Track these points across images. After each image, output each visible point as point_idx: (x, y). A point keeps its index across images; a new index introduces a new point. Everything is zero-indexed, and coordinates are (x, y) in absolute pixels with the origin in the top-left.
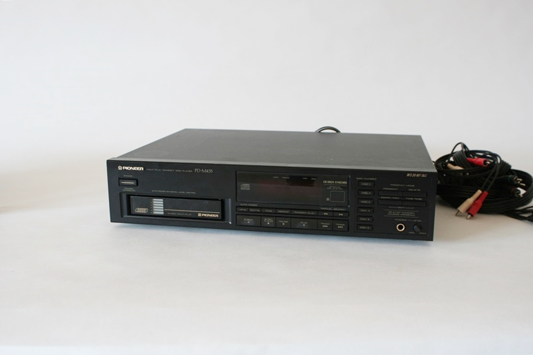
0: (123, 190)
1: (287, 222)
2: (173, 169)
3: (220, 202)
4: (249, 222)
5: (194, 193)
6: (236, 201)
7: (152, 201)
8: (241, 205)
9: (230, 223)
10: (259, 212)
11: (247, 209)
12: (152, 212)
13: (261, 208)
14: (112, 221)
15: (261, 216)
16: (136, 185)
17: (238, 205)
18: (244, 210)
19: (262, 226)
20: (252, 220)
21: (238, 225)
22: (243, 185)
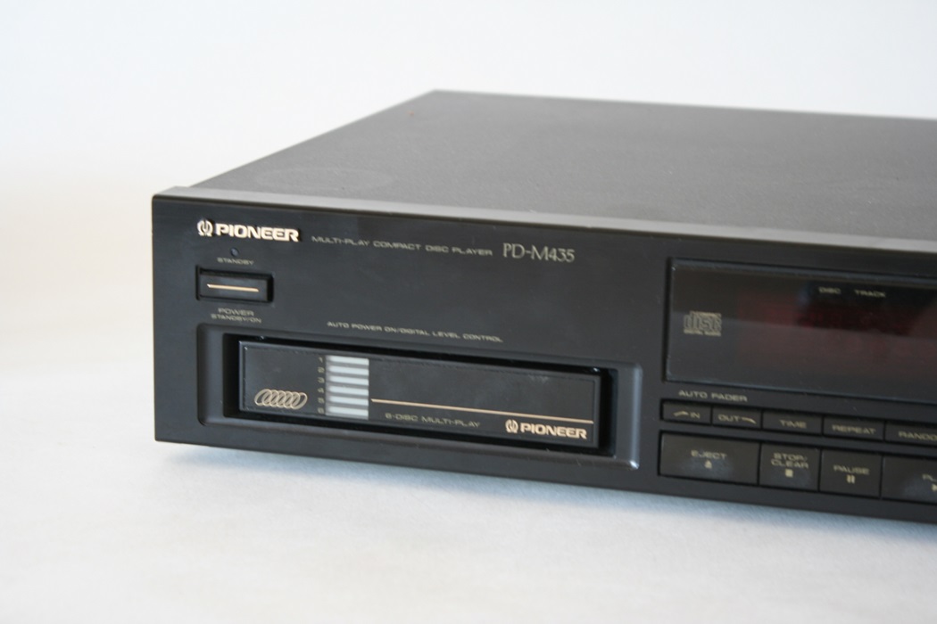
0: (214, 316)
1: (864, 471)
2: (414, 241)
3: (597, 380)
5: (498, 339)
6: (664, 377)
7: (324, 365)
8: (682, 393)
9: (634, 464)
10: (752, 428)
11: (707, 411)
12: (323, 406)
13: (763, 410)
14: (160, 437)
15: (761, 442)
16: (264, 296)
17: (670, 396)
18: (693, 415)
19: (761, 482)
20: (723, 455)
21: (667, 476)
22: (692, 318)
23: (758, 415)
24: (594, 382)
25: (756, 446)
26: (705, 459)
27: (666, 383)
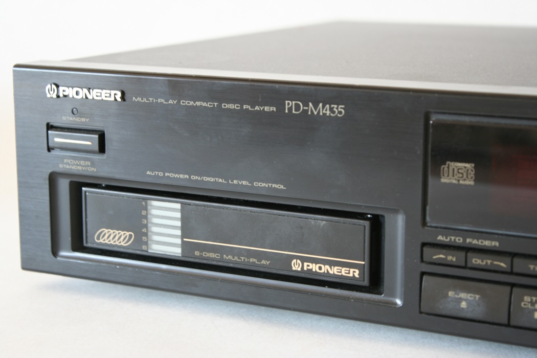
0: (61, 166)
2: (213, 99)
3: (367, 224)
4: (464, 305)
5: (282, 187)
6: (424, 223)
7: (146, 209)
8: (440, 238)
9: (399, 302)
10: (503, 272)
11: (462, 254)
12: (146, 243)
13: (513, 255)
15: (513, 285)
16: (96, 148)
17: (430, 240)
18: (450, 258)
19: (512, 323)
20: (477, 296)
21: (428, 314)
22: (448, 168)
23: (509, 260)
24: (365, 226)
25: (508, 289)
26: (461, 300)
27: (426, 228)
